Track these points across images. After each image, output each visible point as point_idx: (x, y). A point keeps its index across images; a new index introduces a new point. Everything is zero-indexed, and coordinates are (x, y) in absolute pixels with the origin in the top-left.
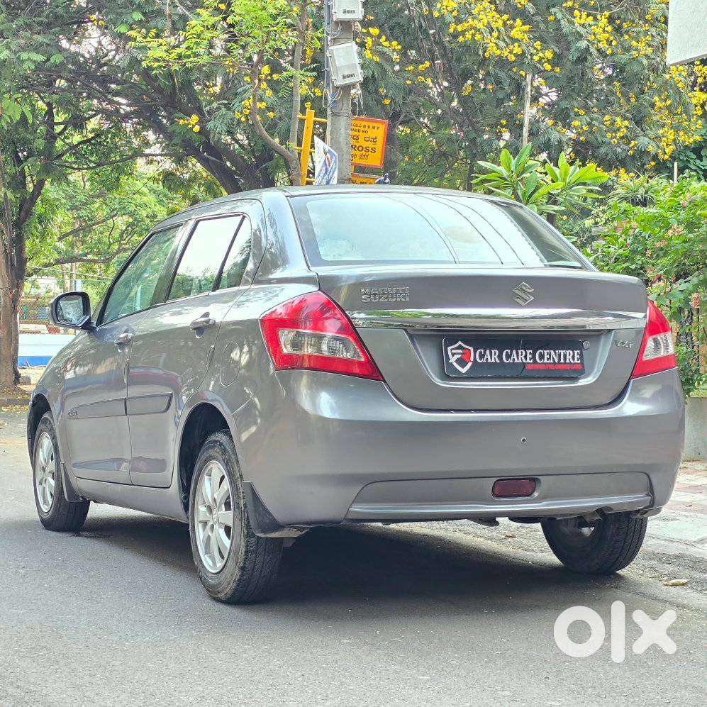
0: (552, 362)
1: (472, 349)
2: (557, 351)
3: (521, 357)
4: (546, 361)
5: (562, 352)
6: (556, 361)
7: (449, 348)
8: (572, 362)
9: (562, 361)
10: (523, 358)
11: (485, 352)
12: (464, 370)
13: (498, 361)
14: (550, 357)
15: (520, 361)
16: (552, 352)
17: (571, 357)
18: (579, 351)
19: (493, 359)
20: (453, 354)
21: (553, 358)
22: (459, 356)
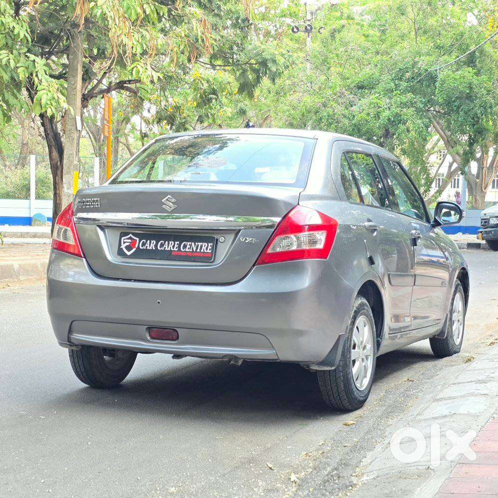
0: (191, 250)
1: (138, 239)
2: (196, 243)
3: (170, 246)
4: (187, 250)
5: (200, 244)
6: (194, 250)
7: (123, 238)
8: (205, 251)
9: (198, 250)
10: (172, 247)
11: (146, 242)
12: (129, 253)
13: (154, 248)
14: (190, 247)
15: (169, 249)
16: (193, 244)
17: (206, 248)
18: (212, 244)
19: (151, 246)
20: (124, 243)
21: (193, 248)
22: (128, 244)
